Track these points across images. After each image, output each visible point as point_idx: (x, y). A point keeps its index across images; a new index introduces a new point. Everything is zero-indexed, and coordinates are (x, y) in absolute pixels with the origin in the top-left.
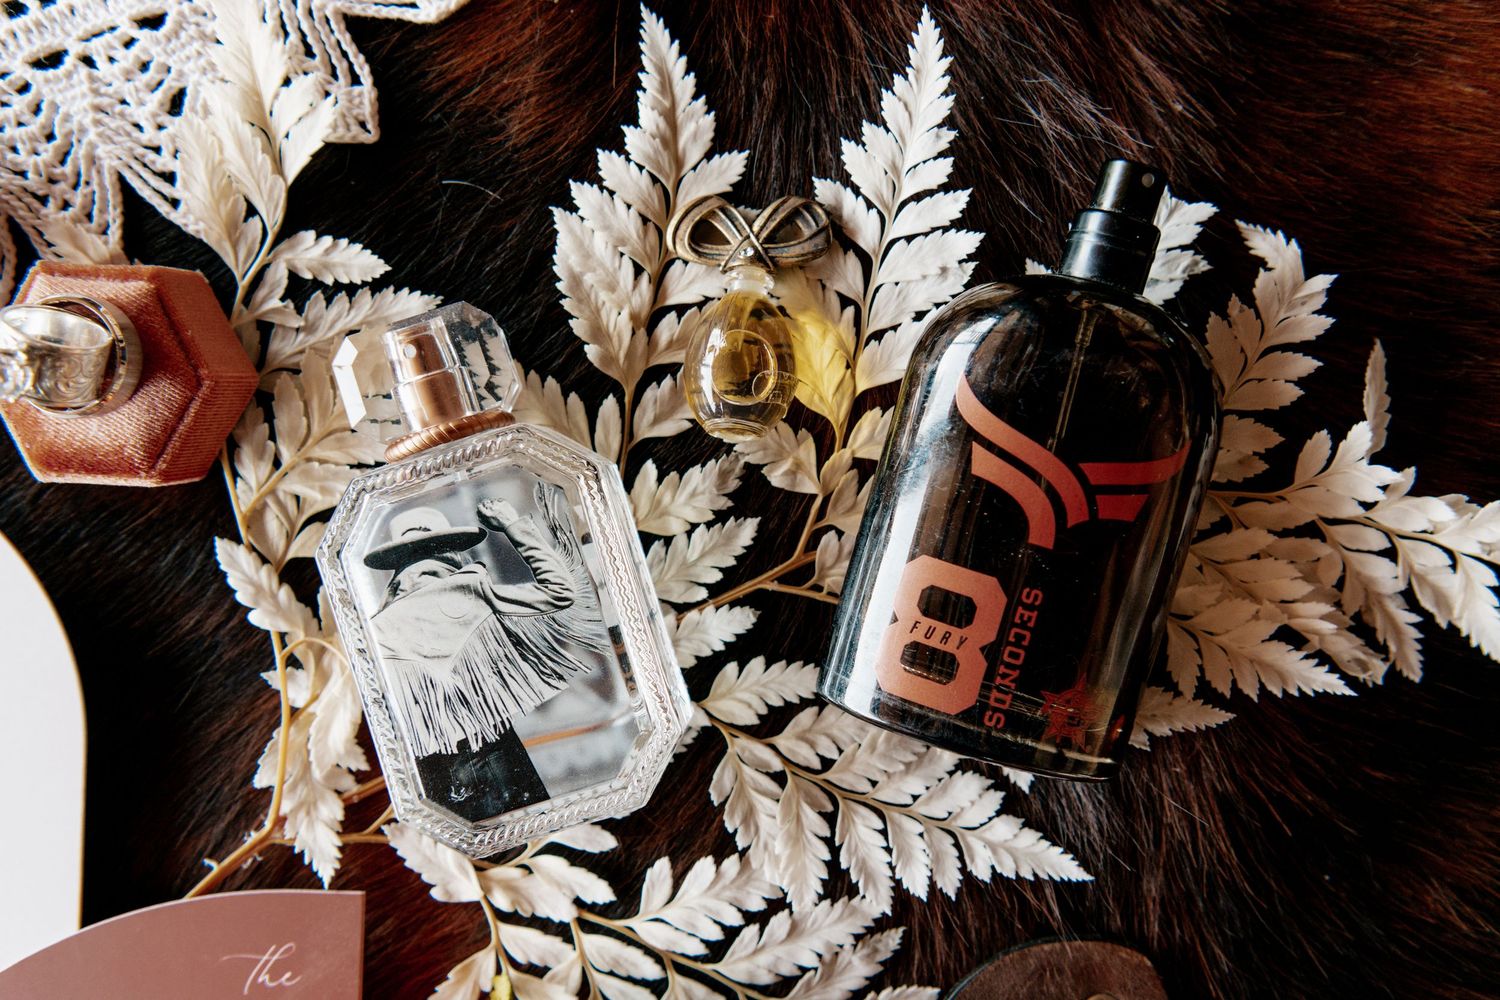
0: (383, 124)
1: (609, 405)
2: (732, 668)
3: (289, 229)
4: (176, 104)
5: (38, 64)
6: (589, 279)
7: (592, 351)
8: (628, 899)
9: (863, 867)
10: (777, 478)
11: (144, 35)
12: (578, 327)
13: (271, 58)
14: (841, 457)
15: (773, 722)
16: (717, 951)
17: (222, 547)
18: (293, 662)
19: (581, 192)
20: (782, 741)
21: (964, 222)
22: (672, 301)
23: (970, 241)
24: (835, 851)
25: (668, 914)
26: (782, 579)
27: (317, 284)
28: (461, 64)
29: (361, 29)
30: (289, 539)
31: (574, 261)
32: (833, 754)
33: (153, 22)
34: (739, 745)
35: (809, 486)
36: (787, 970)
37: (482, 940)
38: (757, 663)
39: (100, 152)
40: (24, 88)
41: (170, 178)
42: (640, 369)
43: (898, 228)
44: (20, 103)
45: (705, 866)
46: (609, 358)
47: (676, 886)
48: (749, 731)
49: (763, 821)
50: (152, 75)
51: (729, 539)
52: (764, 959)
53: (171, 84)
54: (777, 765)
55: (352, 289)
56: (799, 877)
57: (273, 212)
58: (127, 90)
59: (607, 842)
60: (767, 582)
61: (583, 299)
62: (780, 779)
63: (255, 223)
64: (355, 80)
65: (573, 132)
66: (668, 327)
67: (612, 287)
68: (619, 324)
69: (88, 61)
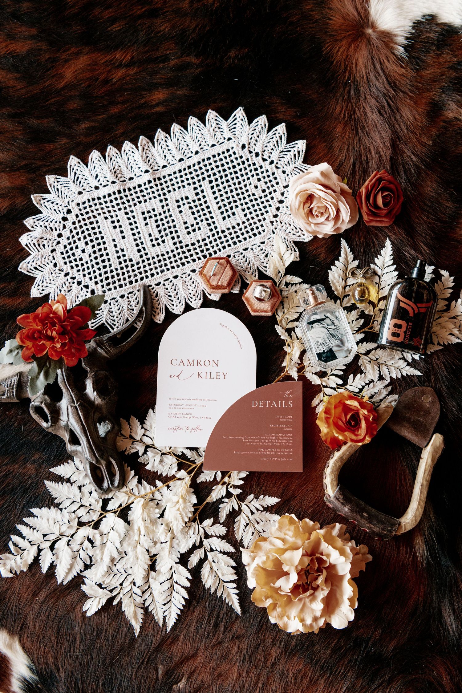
0: (300, 258)
1: (339, 301)
2: (362, 343)
3: (285, 274)
4: (267, 256)
5: (244, 250)
6: (335, 281)
7: (336, 293)
8: (345, 383)
9: (385, 375)
10: (366, 312)
11: (262, 245)
12: (333, 289)
13: (283, 248)
14: (377, 308)
15: (368, 353)
16: (361, 390)
17: (276, 326)
18: (289, 345)
19: (332, 267)
20: (369, 356)
21: (395, 270)
22: (348, 284)
23: (396, 273)
24: (380, 372)
25: (353, 384)
26: (368, 329)
27: (290, 283)
28: (312, 248)
29: (296, 243)
30: (287, 325)
31: (332, 278)
32: (378, 357)
33: (263, 243)
34: (362, 356)
35: (372, 313)
36: (373, 393)
37: (321, 391)
38: (365, 343)
39: (255, 263)
40: (242, 254)
41: (266, 267)
42: (343, 295)
43: (384, 271)
44: (241, 256)
45: (359, 375)
46: (338, 294)
47: (354, 379)
48: (364, 354)
49: (368, 368)
50: (263, 251)
51: (359, 323)
52: (369, 392)
53: (266, 253)
54: (369, 359)
55: (296, 284)
56: (375, 377)
57: (283, 272)
58: (259, 254)
59: (342, 373)
60: (366, 329)
61: (334, 284)
62: (370, 362)
63: (280, 274)
64: (295, 251)
66: (347, 288)
67: (338, 282)
68: (340, 288)
69: (252, 249)
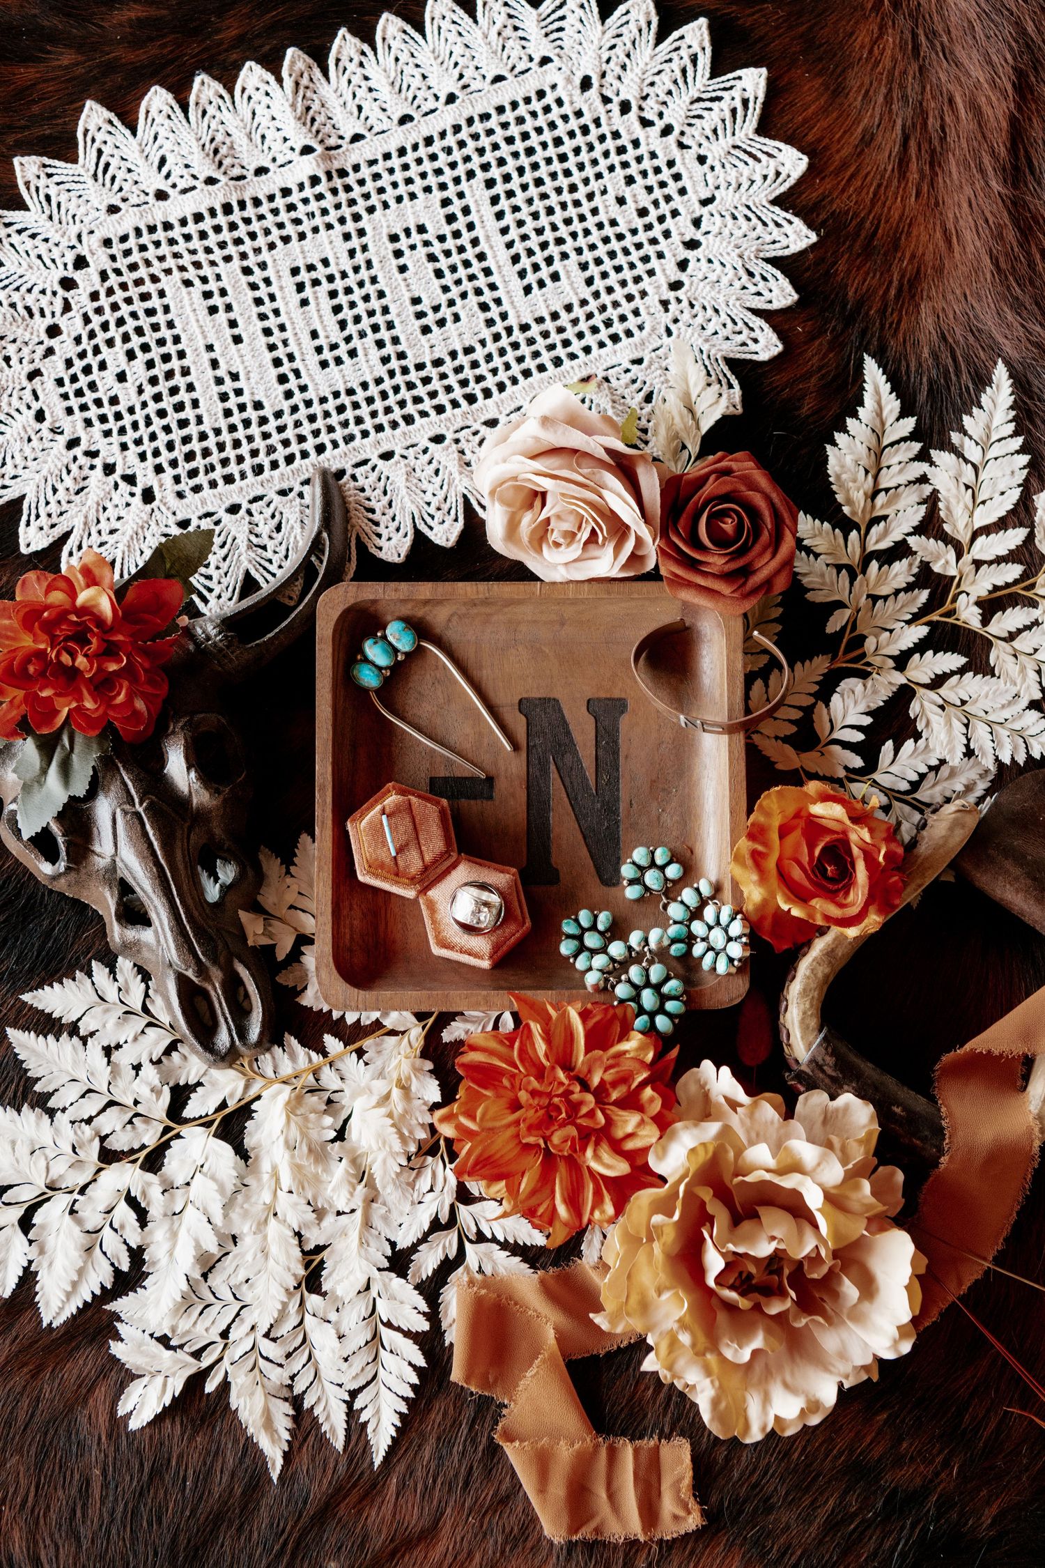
0: (744, 406)
1: (854, 534)
2: (917, 656)
3: (702, 454)
4: (648, 398)
6: (844, 476)
7: (846, 510)
8: (871, 764)
9: (981, 749)
10: (937, 568)
11: (635, 368)
12: (840, 498)
13: (696, 377)
14: (967, 558)
15: (938, 681)
16: (915, 786)
19: (839, 437)
20: (941, 691)
21: (1022, 450)
22: (882, 486)
23: (1025, 459)
24: (969, 739)
25: (892, 769)
26: (942, 615)
28: (778, 379)
29: (732, 363)
31: (837, 469)
32: (966, 698)
33: (639, 361)
34: (921, 692)
35: (952, 571)
38: (930, 653)
41: (645, 431)
42: (868, 518)
43: (992, 454)
45: (909, 744)
46: (854, 512)
47: (896, 754)
48: (927, 686)
49: (934, 725)
50: (638, 385)
51: (916, 598)
52: (938, 788)
53: (646, 389)
54: (941, 702)
56: (952, 751)
57: (693, 448)
58: (626, 393)
59: (860, 737)
60: (935, 617)
61: (842, 485)
62: (942, 708)
63: (686, 453)
64: (731, 386)
65: (835, 409)
66: (881, 499)
67: (855, 481)
68: (859, 497)
69: (606, 379)
